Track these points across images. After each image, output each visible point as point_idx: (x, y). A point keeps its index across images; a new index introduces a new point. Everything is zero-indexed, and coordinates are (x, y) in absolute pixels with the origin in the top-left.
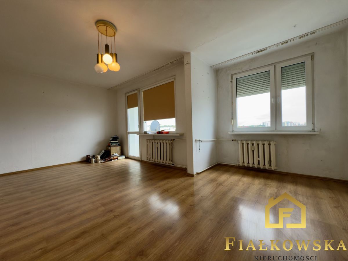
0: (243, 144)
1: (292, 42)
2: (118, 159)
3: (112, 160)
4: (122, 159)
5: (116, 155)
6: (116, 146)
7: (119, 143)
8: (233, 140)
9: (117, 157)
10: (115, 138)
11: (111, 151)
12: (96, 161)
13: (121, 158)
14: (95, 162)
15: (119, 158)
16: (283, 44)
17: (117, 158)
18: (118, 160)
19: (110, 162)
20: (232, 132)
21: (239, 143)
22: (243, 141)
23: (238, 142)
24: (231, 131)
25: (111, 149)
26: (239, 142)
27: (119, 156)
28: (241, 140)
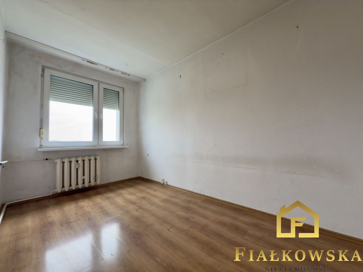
1: (117, 72)
8: (46, 159)
16: (111, 69)
23: (55, 161)
26: (58, 161)
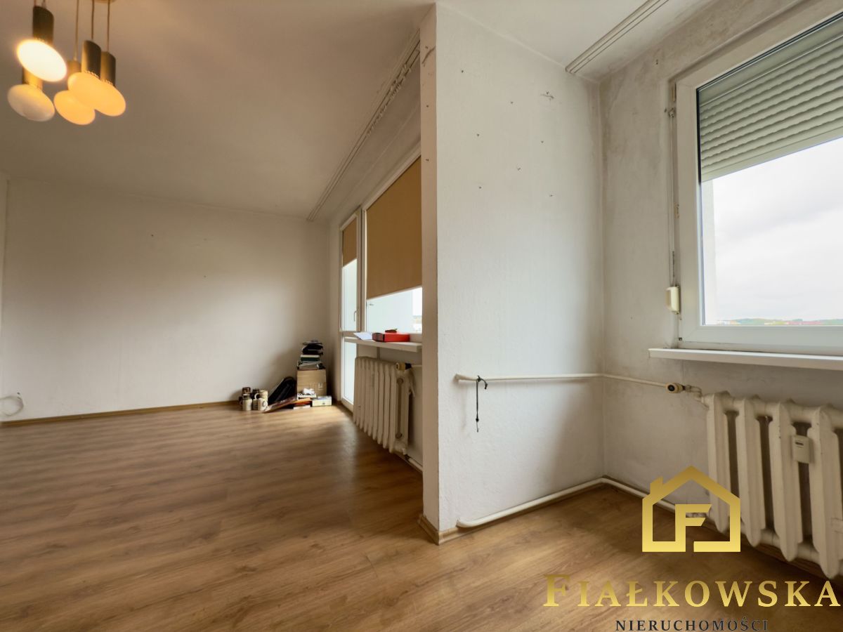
0: (732, 415)
2: (311, 406)
3: (295, 408)
4: (324, 405)
5: (308, 394)
6: (313, 368)
7: (320, 362)
8: (671, 388)
9: (309, 400)
10: (312, 348)
11: (299, 383)
12: (255, 407)
13: (321, 405)
14: (252, 409)
15: (314, 403)
17: (310, 403)
18: (313, 408)
19: (288, 411)
20: (677, 347)
21: (707, 407)
22: (734, 399)
23: (702, 399)
24: (670, 339)
25: (298, 376)
26: (709, 400)
27: (315, 396)
28: (724, 394)
